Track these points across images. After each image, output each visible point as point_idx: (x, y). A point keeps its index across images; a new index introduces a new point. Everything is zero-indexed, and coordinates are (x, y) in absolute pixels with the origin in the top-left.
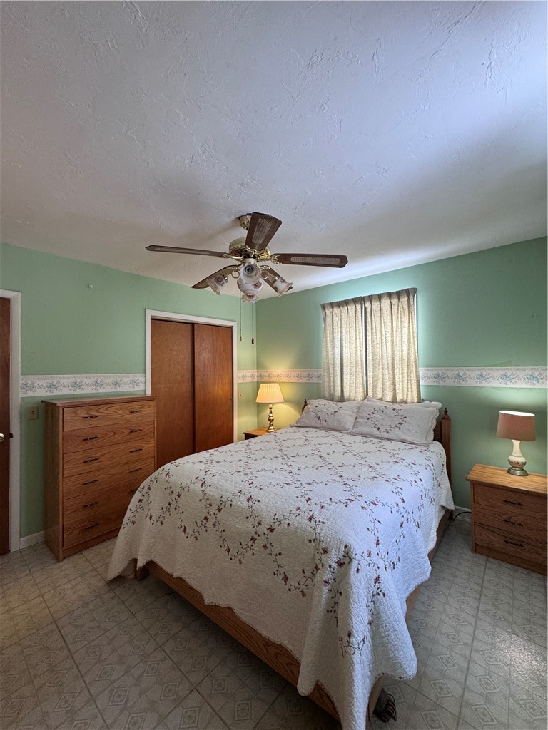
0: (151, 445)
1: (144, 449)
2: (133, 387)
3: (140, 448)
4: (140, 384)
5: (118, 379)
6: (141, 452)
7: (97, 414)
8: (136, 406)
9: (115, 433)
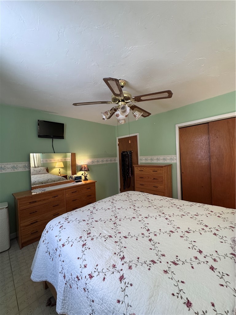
0: (162, 187)
1: (159, 187)
2: (171, 161)
3: (157, 186)
4: (174, 160)
5: (165, 158)
6: (157, 188)
7: (143, 170)
8: (156, 169)
9: (149, 178)
